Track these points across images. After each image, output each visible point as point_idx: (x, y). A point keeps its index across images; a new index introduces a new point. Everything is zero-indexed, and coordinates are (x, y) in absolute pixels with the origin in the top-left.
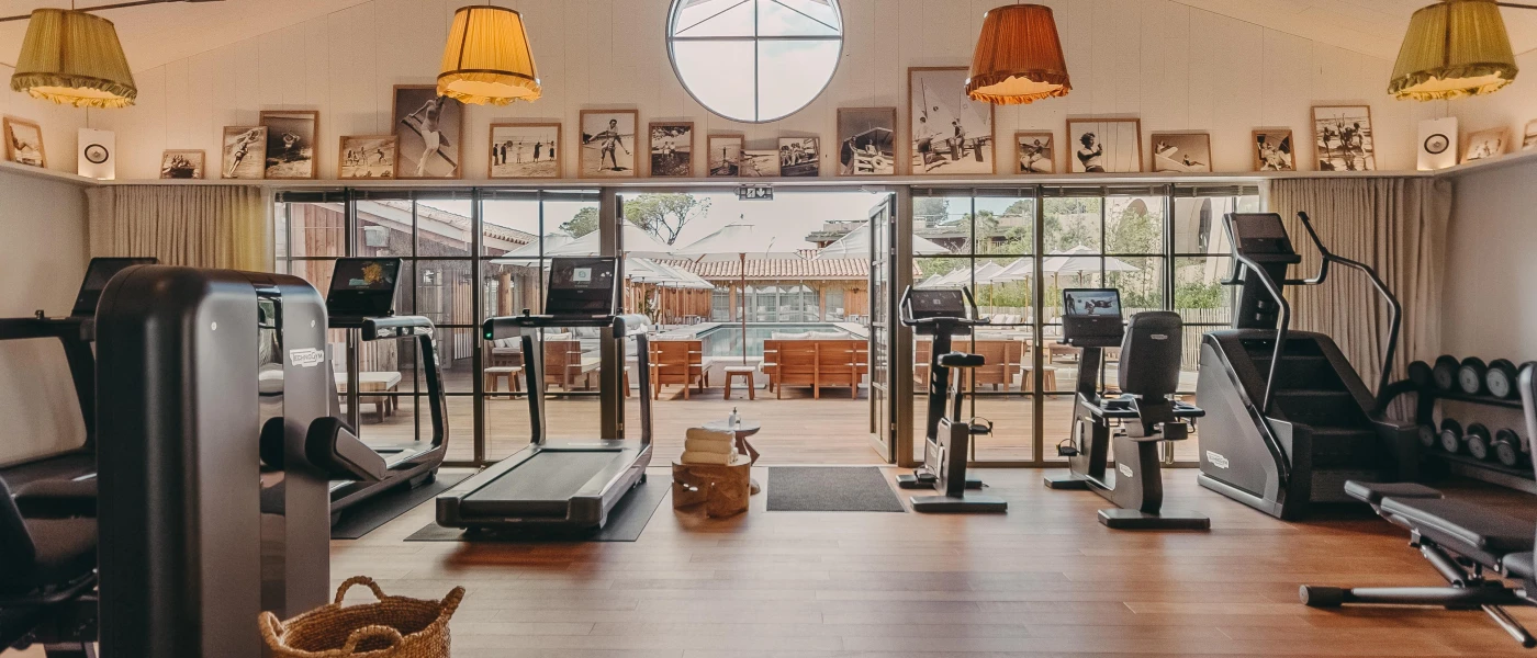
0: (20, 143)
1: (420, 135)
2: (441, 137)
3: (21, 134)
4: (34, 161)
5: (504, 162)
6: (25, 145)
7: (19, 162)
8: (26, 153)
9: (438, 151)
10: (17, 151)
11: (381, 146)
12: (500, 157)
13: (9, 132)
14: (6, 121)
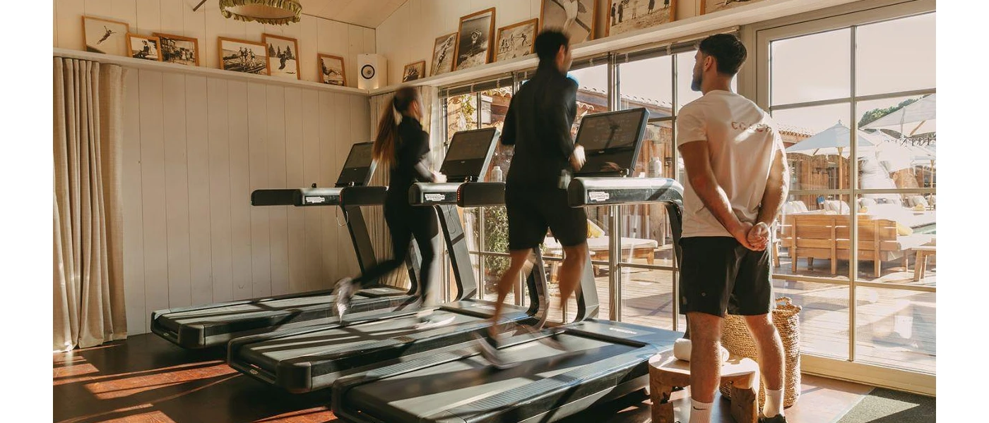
0: (328, 69)
1: (563, 7)
2: (579, 4)
3: (328, 64)
4: (337, 82)
5: (620, 21)
6: (331, 71)
7: (326, 83)
8: (332, 77)
9: (577, 20)
10: (325, 76)
11: (525, 30)
12: (617, 16)
13: (321, 63)
14: (320, 56)
